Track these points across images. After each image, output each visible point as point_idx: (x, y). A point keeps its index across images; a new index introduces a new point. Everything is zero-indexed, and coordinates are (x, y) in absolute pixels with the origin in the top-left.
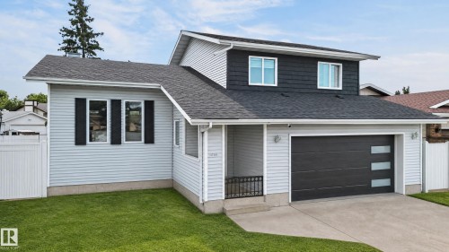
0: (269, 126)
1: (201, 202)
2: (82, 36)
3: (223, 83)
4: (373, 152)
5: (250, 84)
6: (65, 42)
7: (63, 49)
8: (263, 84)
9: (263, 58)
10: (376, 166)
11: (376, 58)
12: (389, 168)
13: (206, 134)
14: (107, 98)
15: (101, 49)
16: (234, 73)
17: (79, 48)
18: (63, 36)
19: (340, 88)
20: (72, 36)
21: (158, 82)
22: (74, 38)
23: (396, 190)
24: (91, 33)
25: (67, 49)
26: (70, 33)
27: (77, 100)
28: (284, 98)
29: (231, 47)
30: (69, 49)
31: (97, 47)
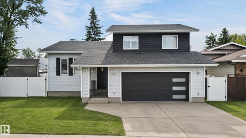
4: (173, 81)
5: (124, 49)
8: (131, 49)
9: (131, 36)
10: (175, 88)
12: (185, 89)
14: (67, 57)
16: (116, 45)
19: (177, 48)
27: (57, 58)
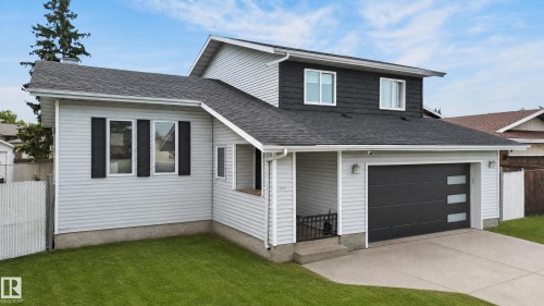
0: (345, 153)
1: (267, 247)
2: (64, 36)
3: (274, 100)
4: (449, 183)
5: (306, 102)
6: (39, 43)
7: (37, 52)
8: (321, 103)
9: (321, 71)
10: (453, 199)
11: (442, 75)
12: (464, 200)
13: (274, 164)
14: (132, 117)
15: (87, 54)
16: (287, 89)
17: (58, 51)
18: (37, 35)
19: (403, 109)
20: (48, 37)
21: (199, 98)
22: (51, 39)
23: (472, 226)
24: (75, 33)
25: (42, 54)
26: (46, 32)
27: (93, 119)
28: (347, 120)
29: (287, 58)
30: (44, 52)
31: (82, 51)
